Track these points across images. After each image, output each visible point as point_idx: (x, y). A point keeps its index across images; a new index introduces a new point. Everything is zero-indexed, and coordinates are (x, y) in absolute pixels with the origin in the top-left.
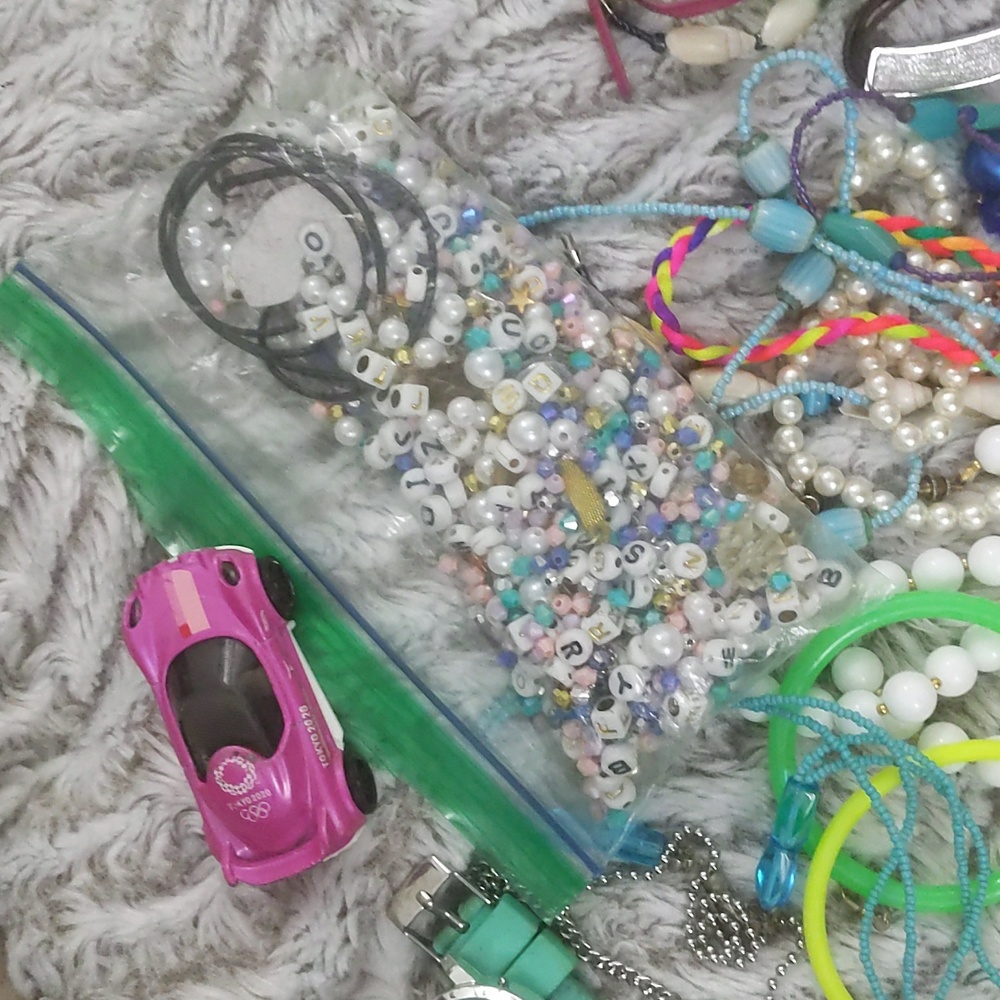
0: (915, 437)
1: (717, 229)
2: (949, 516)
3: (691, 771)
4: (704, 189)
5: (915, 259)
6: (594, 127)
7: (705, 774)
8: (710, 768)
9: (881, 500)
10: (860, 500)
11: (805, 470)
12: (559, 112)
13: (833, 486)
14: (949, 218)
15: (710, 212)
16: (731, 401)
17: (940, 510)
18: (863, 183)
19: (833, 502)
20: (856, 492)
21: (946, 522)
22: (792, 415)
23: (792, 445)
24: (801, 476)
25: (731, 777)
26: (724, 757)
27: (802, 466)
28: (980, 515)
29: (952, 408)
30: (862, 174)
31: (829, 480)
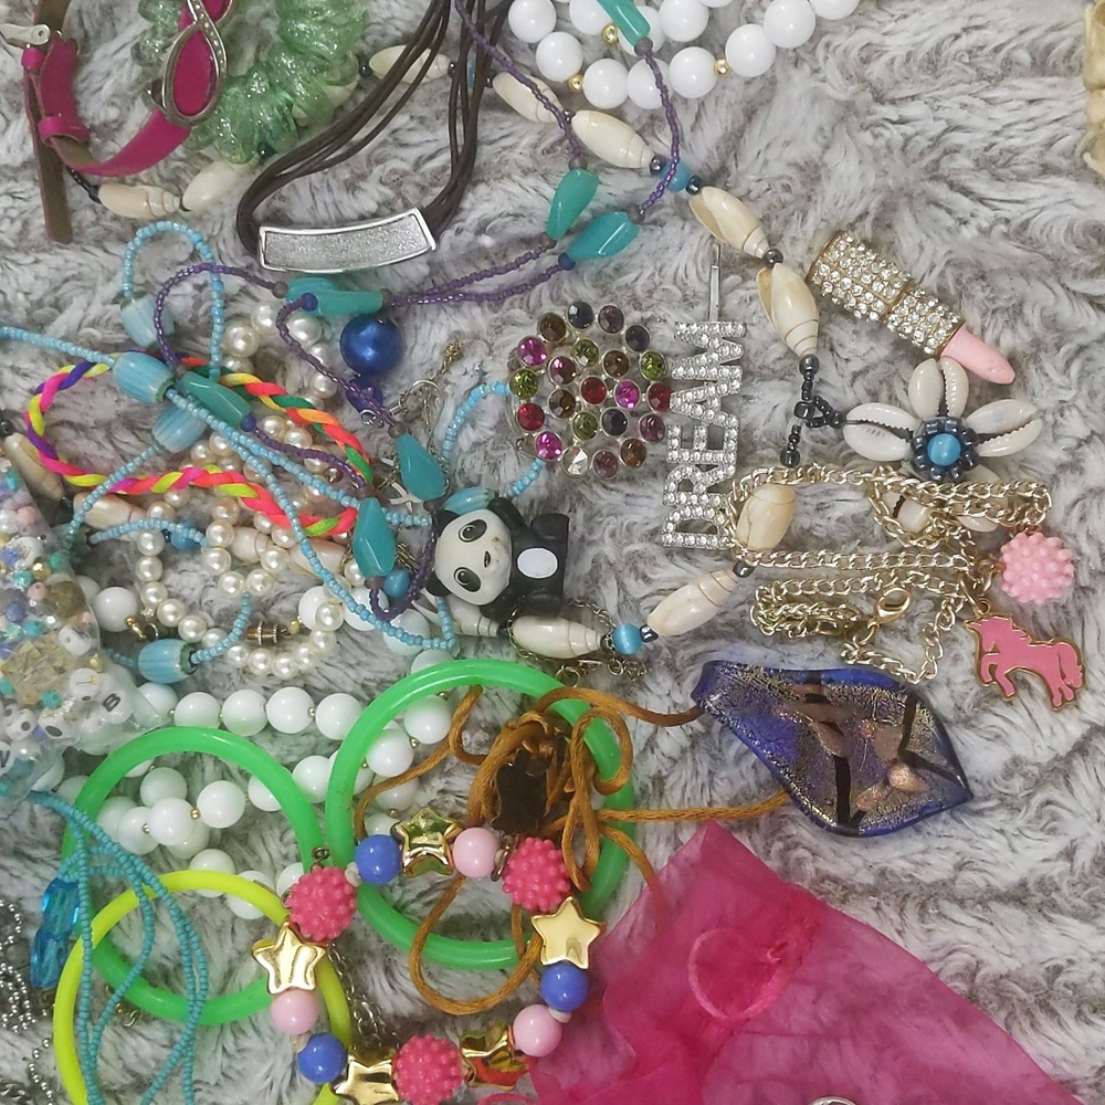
0: (236, 586)
1: (94, 371)
2: (265, 662)
3: (18, 854)
4: (97, 333)
5: (270, 424)
6: (37, 261)
7: (30, 858)
8: (34, 853)
9: (212, 636)
10: (192, 634)
11: (153, 600)
12: (11, 244)
13: (171, 618)
14: (323, 389)
15: (89, 355)
16: (103, 527)
17: (259, 655)
18: (246, 347)
19: (172, 633)
20: (189, 627)
21: (262, 666)
22: (150, 547)
23: (148, 574)
24: (151, 605)
25: (48, 864)
26: (47, 846)
27: (151, 594)
28: (288, 666)
29: (274, 565)
30: (246, 338)
31: (169, 613)
